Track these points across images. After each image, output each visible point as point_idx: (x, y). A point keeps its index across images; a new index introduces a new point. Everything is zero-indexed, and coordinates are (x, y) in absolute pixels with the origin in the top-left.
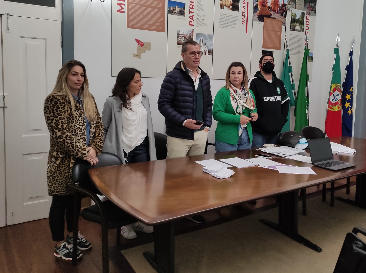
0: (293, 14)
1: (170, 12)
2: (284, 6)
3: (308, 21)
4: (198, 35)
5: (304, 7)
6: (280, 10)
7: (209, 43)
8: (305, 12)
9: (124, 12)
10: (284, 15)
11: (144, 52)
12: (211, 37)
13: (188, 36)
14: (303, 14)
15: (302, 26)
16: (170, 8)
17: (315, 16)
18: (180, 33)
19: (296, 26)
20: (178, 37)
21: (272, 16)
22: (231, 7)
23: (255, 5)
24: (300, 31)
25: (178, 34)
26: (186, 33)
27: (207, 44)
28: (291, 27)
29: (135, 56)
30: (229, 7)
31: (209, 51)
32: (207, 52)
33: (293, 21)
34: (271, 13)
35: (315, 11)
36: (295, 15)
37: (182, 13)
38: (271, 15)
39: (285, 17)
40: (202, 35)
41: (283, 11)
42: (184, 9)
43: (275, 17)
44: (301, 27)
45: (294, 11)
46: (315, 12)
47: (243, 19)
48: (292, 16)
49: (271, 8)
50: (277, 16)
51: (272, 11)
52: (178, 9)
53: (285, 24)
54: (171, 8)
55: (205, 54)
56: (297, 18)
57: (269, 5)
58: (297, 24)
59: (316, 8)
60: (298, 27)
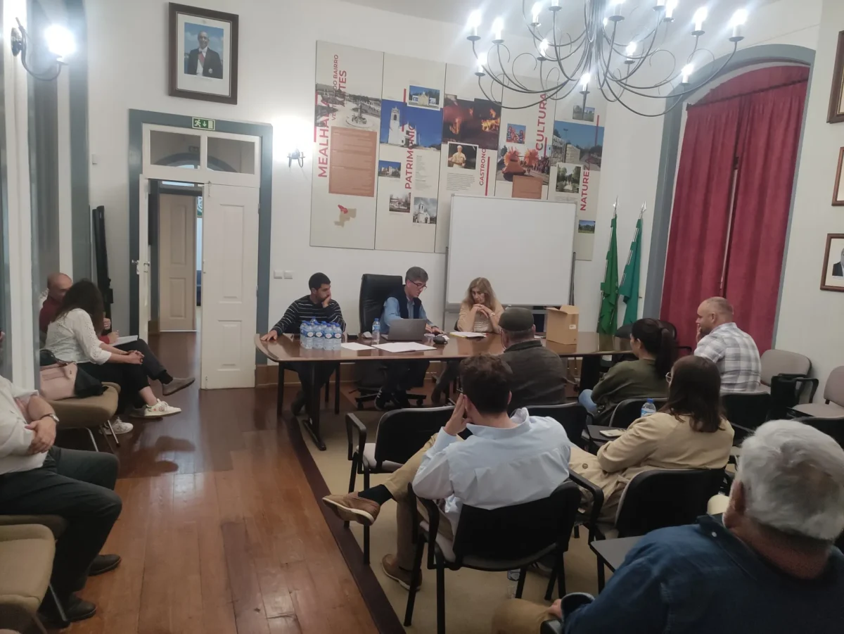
0: (561, 170)
1: (381, 174)
2: (545, 159)
3: (587, 178)
4: (417, 200)
5: (580, 159)
6: (539, 165)
7: (432, 209)
8: (582, 166)
9: (326, 176)
10: (546, 170)
11: (348, 219)
12: (435, 202)
13: (404, 201)
14: (578, 170)
15: (576, 184)
16: (381, 169)
17: (599, 170)
18: (394, 197)
19: (566, 185)
20: (391, 202)
21: (527, 173)
22: (463, 165)
23: (499, 160)
24: (573, 192)
25: (391, 199)
26: (400, 197)
27: (429, 210)
28: (557, 186)
29: (337, 223)
30: (460, 164)
31: (431, 219)
32: (429, 220)
33: (561, 178)
34: (525, 169)
35: (599, 164)
36: (565, 170)
37: (396, 175)
38: (525, 172)
39: (548, 173)
40: (422, 199)
41: (545, 166)
42: (399, 169)
43: (531, 174)
44: (574, 187)
45: (562, 165)
46: (600, 166)
47: (482, 178)
48: (559, 172)
49: (525, 163)
50: (534, 173)
51: (526, 166)
52: (391, 170)
53: (547, 183)
54: (383, 169)
55: (426, 222)
56: (567, 174)
57: (522, 159)
58: (568, 183)
59: (600, 160)
60: (569, 187)
